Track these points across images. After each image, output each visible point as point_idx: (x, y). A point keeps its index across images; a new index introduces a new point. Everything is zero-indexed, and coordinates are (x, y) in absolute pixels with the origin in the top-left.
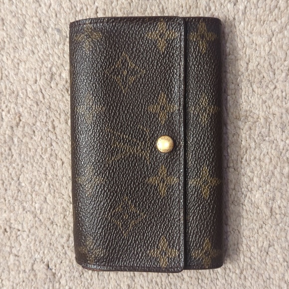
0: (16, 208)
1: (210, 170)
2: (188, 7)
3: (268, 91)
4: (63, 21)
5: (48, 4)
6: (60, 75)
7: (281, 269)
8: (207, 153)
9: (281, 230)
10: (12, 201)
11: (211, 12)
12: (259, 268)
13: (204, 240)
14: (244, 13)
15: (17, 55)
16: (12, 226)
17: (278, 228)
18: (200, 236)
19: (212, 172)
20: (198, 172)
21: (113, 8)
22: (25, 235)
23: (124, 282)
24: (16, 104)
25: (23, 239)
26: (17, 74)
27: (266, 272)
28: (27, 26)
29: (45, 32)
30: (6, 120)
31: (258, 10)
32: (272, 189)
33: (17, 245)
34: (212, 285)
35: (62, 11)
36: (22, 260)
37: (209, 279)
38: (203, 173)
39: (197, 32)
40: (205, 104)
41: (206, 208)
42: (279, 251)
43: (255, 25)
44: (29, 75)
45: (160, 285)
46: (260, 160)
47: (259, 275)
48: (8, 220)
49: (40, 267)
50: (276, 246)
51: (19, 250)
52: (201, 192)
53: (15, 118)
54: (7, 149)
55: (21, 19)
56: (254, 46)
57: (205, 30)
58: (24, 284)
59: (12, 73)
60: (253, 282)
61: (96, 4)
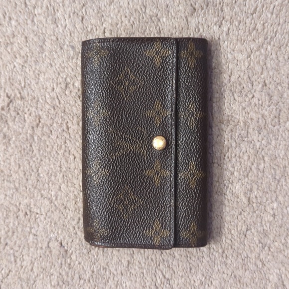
0: (36, 195)
1: (196, 165)
2: (180, 29)
3: (247, 100)
4: (76, 39)
5: (64, 25)
6: (73, 85)
7: (257, 250)
8: (194, 150)
9: (257, 216)
10: (32, 190)
11: (199, 33)
12: (238, 248)
13: (191, 223)
14: (228, 34)
15: (38, 68)
16: (32, 210)
17: (255, 215)
18: (187, 220)
19: (198, 166)
20: (187, 166)
21: (118, 29)
22: (42, 218)
23: (125, 258)
24: (37, 108)
25: (41, 221)
26: (37, 83)
27: (244, 252)
28: (46, 43)
29: (61, 48)
30: (28, 121)
31: (240, 31)
32: (249, 182)
33: (36, 226)
34: (198, 262)
35: (75, 31)
36: (39, 239)
37: (196, 257)
38: (191, 167)
39: (187, 51)
40: (193, 110)
41: (193, 196)
42: (255, 234)
43: (237, 44)
44: (48, 84)
45: (154, 262)
46: (240, 157)
47: (238, 254)
48: (28, 206)
49: (54, 245)
50: (253, 230)
51: (38, 230)
52: (189, 183)
53: (36, 120)
54: (28, 145)
55: (42, 37)
56: (235, 61)
57: (193, 49)
58: (41, 259)
59: (33, 82)
60: (233, 260)
61: (104, 25)
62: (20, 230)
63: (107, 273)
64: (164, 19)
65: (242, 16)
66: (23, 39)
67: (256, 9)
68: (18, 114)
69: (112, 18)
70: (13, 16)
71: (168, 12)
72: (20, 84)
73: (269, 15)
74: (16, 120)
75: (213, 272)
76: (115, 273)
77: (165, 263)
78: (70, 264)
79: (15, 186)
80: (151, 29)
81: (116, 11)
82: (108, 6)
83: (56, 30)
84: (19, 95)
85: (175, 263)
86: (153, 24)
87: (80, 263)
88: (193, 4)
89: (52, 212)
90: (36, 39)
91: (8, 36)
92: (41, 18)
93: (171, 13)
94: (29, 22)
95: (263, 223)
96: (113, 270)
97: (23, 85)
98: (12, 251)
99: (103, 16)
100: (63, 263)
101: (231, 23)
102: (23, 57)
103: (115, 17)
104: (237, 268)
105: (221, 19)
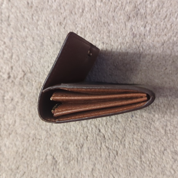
62: (30, 148)
63: (80, 175)
64: (112, 24)
65: (158, 21)
66: (32, 39)
67: (166, 16)
68: (29, 81)
69: (82, 25)
70: (26, 26)
71: (114, 20)
72: (30, 64)
73: (174, 19)
74: (28, 85)
75: (144, 175)
76: (85, 175)
77: (115, 170)
78: (58, 169)
79: (27, 123)
80: (104, 30)
81: (84, 20)
82: (79, 19)
83: (50, 33)
84: (29, 71)
85: (120, 170)
86: (105, 28)
87: (64, 169)
88: (129, 15)
89: (48, 138)
90: (39, 38)
91: (24, 38)
92: (42, 27)
93: (116, 21)
94: (35, 29)
95: (174, 146)
96: (83, 173)
97: (31, 65)
98: (26, 161)
99: (76, 24)
100: (55, 168)
101: (151, 25)
102: (32, 49)
103: (83, 24)
104: (158, 174)
105: (146, 23)
